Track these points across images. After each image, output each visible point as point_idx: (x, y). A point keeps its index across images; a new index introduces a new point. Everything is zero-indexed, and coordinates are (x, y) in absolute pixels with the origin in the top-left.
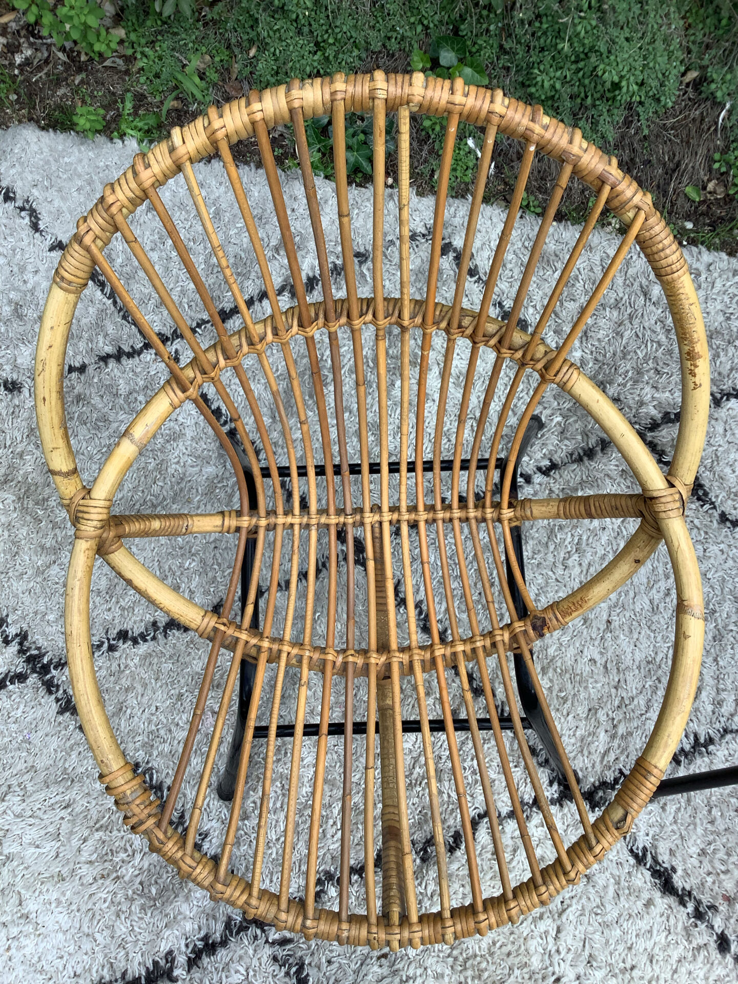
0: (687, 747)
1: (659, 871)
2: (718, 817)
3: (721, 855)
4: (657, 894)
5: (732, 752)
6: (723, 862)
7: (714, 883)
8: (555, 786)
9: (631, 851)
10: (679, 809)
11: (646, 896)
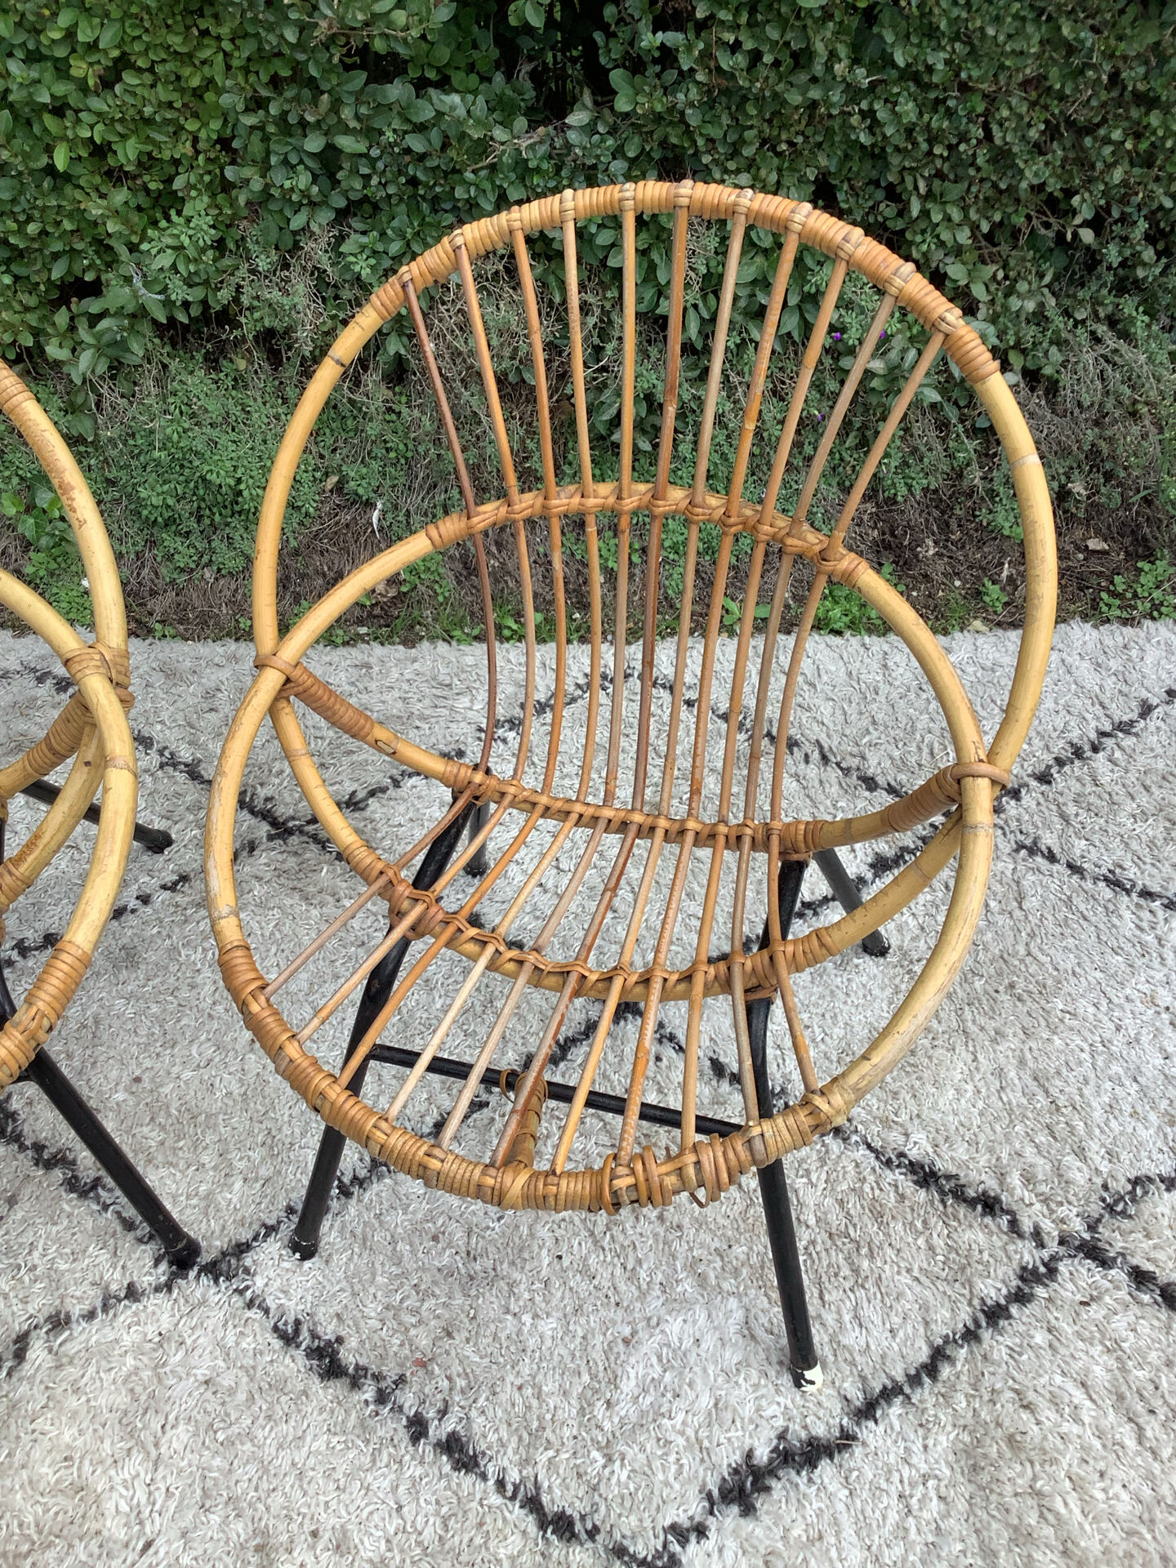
0: (362, 1173)
1: (317, 1348)
2: (406, 1253)
3: (411, 1302)
4: (316, 1384)
6: (415, 1312)
7: (402, 1344)
8: (163, 1266)
9: (276, 1329)
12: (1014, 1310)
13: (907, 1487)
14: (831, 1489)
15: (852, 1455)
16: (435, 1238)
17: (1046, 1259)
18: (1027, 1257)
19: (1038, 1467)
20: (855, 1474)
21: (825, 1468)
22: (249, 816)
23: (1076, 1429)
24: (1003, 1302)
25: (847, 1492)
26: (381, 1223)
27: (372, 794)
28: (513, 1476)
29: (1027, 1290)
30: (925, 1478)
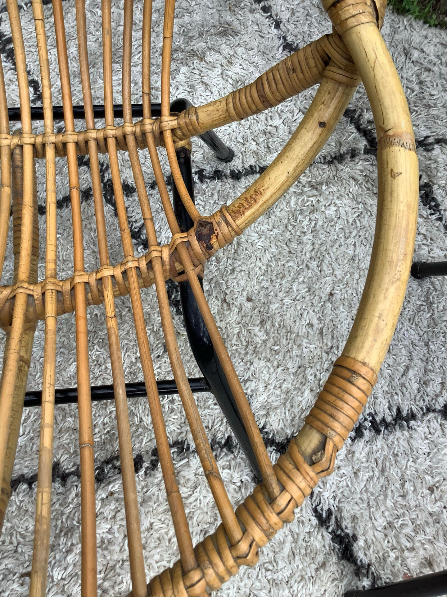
0: (389, 419)
1: (339, 536)
2: (410, 492)
3: (408, 530)
5: (432, 431)
6: (410, 538)
7: (397, 558)
9: (315, 510)
10: (371, 478)
11: (322, 559)
16: (431, 489)
22: (354, 131)
26: (396, 461)
27: (438, 141)
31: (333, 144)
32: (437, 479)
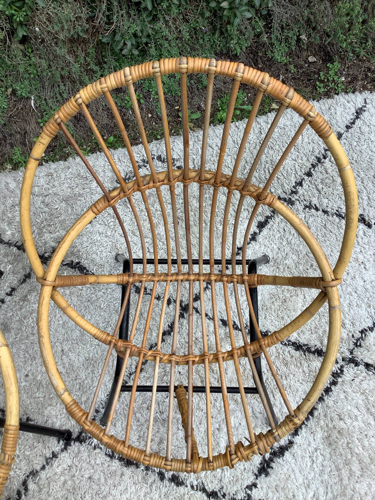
1: (122, 457)
2: (140, 417)
4: (125, 469)
8: (61, 442)
9: (106, 454)
11: (119, 473)
12: (333, 388)
13: (311, 454)
14: (290, 460)
15: (294, 448)
17: (340, 367)
18: (334, 369)
19: (348, 439)
20: (296, 454)
21: (287, 454)
23: (357, 423)
24: (329, 386)
25: (294, 460)
28: (195, 483)
29: (336, 380)
30: (316, 450)
31: (22, 270)
32: (148, 403)
